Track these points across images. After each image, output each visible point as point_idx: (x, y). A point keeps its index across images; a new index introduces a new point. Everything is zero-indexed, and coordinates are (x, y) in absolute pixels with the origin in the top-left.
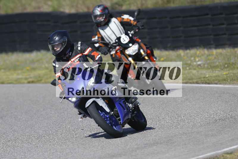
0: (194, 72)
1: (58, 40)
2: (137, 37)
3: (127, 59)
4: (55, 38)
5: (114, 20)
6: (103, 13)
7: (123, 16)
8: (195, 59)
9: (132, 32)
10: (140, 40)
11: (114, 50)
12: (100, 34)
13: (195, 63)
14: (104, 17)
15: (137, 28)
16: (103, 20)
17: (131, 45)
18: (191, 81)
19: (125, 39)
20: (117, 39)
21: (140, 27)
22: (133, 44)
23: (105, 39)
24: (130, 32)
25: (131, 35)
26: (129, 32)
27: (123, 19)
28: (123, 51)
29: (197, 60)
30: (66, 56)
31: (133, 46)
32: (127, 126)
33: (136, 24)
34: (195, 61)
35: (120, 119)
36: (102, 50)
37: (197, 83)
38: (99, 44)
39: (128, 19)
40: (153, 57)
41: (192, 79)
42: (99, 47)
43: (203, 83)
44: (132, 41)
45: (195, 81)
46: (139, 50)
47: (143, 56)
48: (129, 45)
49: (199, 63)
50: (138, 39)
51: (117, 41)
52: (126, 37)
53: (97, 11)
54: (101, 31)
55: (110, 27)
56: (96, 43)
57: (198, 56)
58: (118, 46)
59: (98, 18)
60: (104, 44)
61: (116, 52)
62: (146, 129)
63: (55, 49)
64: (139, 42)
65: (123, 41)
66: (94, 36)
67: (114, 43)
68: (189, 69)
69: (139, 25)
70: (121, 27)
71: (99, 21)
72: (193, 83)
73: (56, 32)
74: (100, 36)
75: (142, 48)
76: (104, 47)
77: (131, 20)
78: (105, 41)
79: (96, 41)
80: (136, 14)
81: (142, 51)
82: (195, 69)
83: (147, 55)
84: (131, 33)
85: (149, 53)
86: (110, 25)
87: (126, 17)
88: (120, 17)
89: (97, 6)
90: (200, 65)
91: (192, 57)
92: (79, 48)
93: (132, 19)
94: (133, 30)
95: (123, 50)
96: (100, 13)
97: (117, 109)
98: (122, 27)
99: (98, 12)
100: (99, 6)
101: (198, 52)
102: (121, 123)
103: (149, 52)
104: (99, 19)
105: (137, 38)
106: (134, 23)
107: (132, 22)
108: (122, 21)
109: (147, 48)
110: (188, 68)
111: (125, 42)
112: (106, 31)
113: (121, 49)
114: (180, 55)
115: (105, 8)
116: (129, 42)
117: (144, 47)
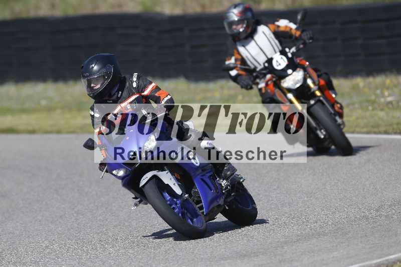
0: (381, 114)
1: (98, 70)
2: (301, 58)
3: (285, 95)
4: (93, 67)
5: (262, 29)
6: (243, 18)
7: (278, 21)
8: (382, 93)
9: (293, 49)
10: (307, 63)
11: (263, 80)
12: (239, 53)
13: (382, 100)
14: (245, 26)
15: (302, 42)
16: (243, 31)
17: (290, 71)
18: (376, 130)
19: (280, 62)
20: (266, 62)
21: (307, 41)
22: (294, 70)
23: (249, 63)
24: (290, 50)
25: (290, 55)
26: (287, 50)
27: (278, 27)
28: (278, 82)
29: (386, 93)
30: (112, 99)
31: (295, 73)
32: (220, 218)
33: (300, 36)
34: (383, 96)
35: (203, 206)
36: (243, 81)
37: (386, 133)
38: (237, 70)
39: (286, 27)
40: (330, 92)
41: (378, 126)
42: (238, 75)
43: (396, 133)
44: (293, 65)
45: (382, 129)
46: (305, 79)
47: (312, 90)
48: (286, 72)
49: (389, 99)
50: (304, 61)
51: (266, 65)
52: (282, 58)
53: (232, 14)
54: (241, 49)
55: (255, 42)
56: (232, 69)
57: (388, 88)
58: (269, 73)
59: (234, 27)
60: (245, 70)
61: (267, 85)
62: (255, 222)
63: (92, 85)
64: (306, 66)
65: (278, 66)
66: (229, 58)
67: (262, 70)
68: (373, 110)
69: (305, 36)
70: (274, 41)
71: (235, 31)
72: (380, 133)
73: (94, 57)
74: (239, 57)
75: (310, 77)
76: (246, 75)
77: (291, 29)
78: (248, 66)
79: (232, 65)
80: (299, 17)
81: (309, 82)
82: (382, 110)
83: (320, 89)
84: (290, 52)
85: (323, 86)
86: (256, 37)
87: (283, 23)
88: (273, 23)
89: (234, 6)
90: (391, 103)
91: (377, 88)
92: (135, 85)
93: (293, 26)
94: (295, 45)
95: (276, 80)
96: (239, 18)
97: (197, 189)
98: (277, 42)
99: (234, 15)
100: (236, 6)
101: (388, 81)
102: (203, 213)
103: (322, 82)
104: (235, 29)
105: (301, 60)
106: (296, 33)
107: (293, 32)
108: (276, 30)
109: (319, 76)
110: (370, 108)
111: (279, 66)
112: (248, 47)
113: (274, 79)
114: (358, 85)
115: (247, 10)
116: (288, 67)
117: (314, 75)
